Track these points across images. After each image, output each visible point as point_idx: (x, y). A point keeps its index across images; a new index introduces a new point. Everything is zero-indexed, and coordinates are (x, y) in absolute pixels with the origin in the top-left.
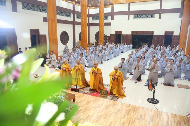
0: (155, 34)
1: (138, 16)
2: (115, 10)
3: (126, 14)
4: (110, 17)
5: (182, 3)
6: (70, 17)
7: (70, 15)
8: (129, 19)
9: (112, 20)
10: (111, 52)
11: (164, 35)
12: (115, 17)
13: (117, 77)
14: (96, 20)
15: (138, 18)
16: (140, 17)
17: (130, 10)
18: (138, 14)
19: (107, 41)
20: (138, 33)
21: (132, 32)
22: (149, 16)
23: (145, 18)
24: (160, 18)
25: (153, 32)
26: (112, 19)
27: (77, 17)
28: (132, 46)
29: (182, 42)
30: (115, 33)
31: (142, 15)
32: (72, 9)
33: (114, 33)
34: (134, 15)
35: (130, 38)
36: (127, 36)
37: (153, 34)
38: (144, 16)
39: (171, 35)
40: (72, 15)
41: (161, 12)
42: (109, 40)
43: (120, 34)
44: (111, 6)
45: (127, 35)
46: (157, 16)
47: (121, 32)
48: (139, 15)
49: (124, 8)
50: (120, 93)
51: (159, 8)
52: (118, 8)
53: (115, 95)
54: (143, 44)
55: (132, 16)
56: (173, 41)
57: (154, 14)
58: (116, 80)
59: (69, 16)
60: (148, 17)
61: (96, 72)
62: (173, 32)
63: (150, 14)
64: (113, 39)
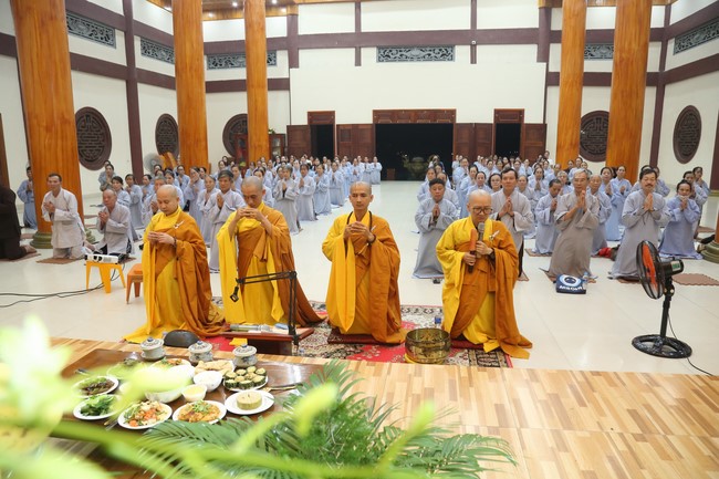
0: (460, 119)
1: (394, 51)
2: (303, 30)
3: (349, 46)
4: (282, 57)
5: (543, 10)
6: (113, 45)
7: (113, 35)
8: (358, 62)
9: (290, 67)
10: (324, 181)
11: (492, 122)
12: (304, 55)
13: (489, 251)
14: (226, 67)
15: (395, 60)
16: (402, 58)
17: (364, 30)
18: (395, 46)
19: (275, 153)
20: (399, 118)
21: (375, 112)
22: (433, 55)
23: (419, 59)
24: (473, 60)
25: (453, 113)
26: (293, 63)
27: (145, 51)
28: (379, 166)
29: (568, 141)
30: (310, 120)
31: (409, 48)
32: (120, 10)
33: (303, 121)
34: (379, 48)
35: (369, 139)
36: (355, 129)
37: (454, 119)
38: (415, 52)
39: (516, 121)
40: (120, 38)
41: (474, 38)
42: (283, 147)
43: (328, 122)
44: (284, 10)
45: (355, 127)
46: (462, 52)
47: (332, 114)
48: (398, 48)
49: (338, 20)
50: (507, 332)
51: (467, 26)
52: (312, 20)
53: (480, 347)
54: (411, 161)
55: (369, 54)
56: (524, 143)
57: (452, 47)
58: (483, 265)
59: (107, 39)
60: (429, 58)
61: (371, 237)
62: (521, 113)
63: (437, 45)
64: (301, 142)
